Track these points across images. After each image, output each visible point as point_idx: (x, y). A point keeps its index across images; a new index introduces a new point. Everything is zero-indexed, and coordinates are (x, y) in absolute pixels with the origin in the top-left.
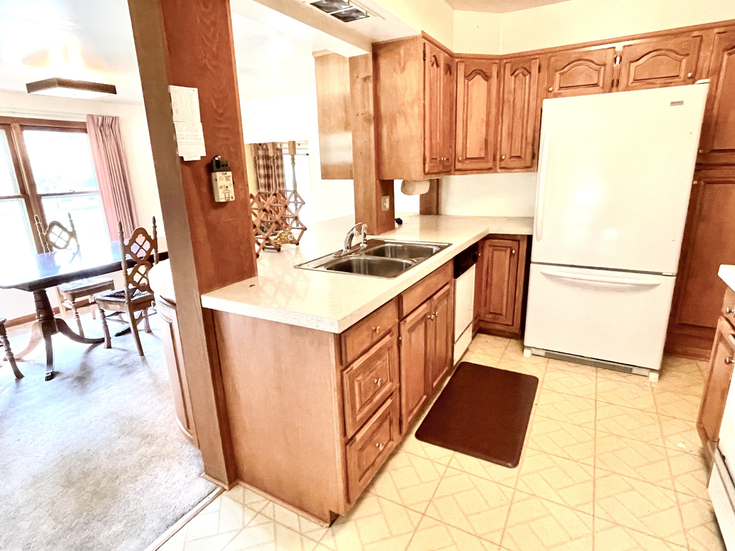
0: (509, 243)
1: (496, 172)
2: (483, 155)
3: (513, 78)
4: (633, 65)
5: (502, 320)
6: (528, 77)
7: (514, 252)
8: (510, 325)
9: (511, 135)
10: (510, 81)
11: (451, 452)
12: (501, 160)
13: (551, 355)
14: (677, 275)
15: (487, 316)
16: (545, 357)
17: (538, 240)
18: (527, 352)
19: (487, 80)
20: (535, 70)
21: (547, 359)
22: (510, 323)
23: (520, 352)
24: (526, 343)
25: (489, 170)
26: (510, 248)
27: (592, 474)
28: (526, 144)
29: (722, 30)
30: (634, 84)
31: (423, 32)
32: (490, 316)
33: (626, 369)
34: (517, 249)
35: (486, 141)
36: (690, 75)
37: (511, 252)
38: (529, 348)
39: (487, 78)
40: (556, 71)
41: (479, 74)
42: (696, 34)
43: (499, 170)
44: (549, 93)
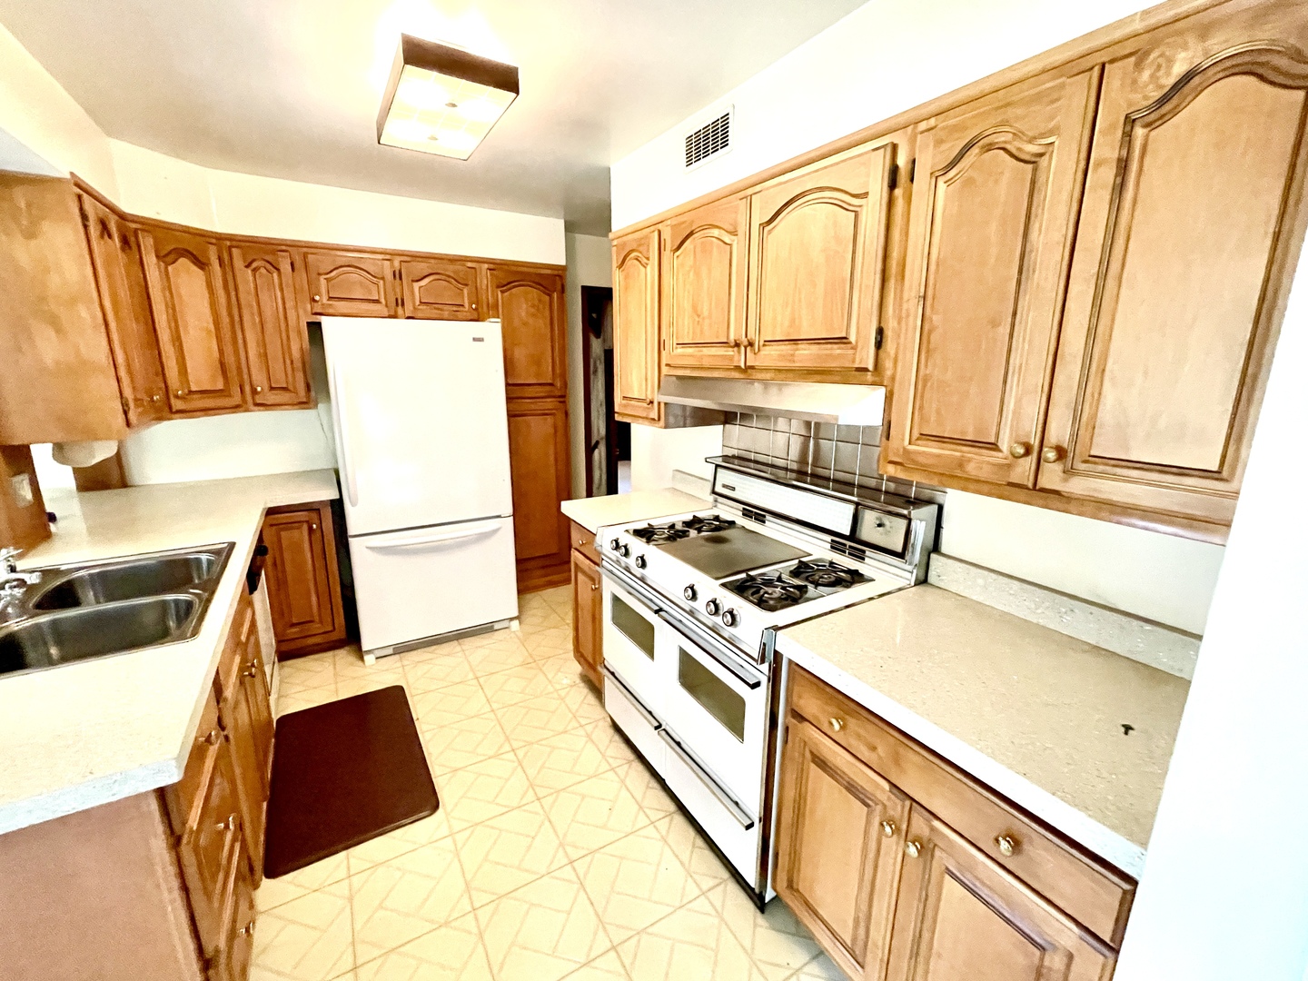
0: (302, 515)
1: (247, 410)
2: (220, 385)
3: (249, 271)
4: (416, 285)
5: (316, 628)
6: (275, 275)
7: (314, 526)
8: (331, 631)
9: (264, 356)
10: (245, 277)
11: (342, 854)
12: (254, 392)
13: (402, 649)
14: (514, 515)
15: (288, 631)
16: (394, 654)
17: (353, 505)
18: (369, 659)
19: (202, 269)
20: (285, 267)
21: (397, 656)
22: (330, 628)
23: (360, 663)
24: (365, 648)
25: (236, 408)
26: (307, 522)
27: (515, 759)
28: (293, 370)
29: (492, 266)
30: (420, 307)
31: (72, 174)
32: (294, 630)
33: (486, 629)
34: (318, 522)
35: (222, 364)
36: (474, 306)
37: (310, 529)
38: (369, 652)
39: (201, 264)
40: (319, 274)
41: (183, 256)
42: (470, 264)
43: (252, 407)
44: (316, 304)
